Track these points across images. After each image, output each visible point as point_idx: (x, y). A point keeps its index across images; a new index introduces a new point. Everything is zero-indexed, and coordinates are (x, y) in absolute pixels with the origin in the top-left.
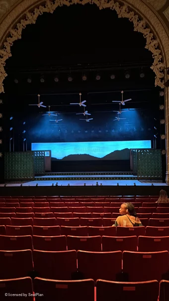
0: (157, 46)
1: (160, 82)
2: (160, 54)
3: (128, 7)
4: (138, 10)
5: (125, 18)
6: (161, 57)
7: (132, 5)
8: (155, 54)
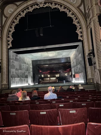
0: (78, 22)
1: (80, 37)
2: (80, 25)
3: (64, 6)
4: (69, 7)
5: (63, 11)
6: (80, 27)
7: (66, 6)
8: (77, 25)
